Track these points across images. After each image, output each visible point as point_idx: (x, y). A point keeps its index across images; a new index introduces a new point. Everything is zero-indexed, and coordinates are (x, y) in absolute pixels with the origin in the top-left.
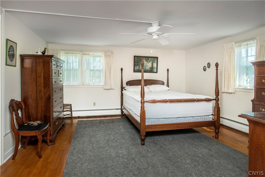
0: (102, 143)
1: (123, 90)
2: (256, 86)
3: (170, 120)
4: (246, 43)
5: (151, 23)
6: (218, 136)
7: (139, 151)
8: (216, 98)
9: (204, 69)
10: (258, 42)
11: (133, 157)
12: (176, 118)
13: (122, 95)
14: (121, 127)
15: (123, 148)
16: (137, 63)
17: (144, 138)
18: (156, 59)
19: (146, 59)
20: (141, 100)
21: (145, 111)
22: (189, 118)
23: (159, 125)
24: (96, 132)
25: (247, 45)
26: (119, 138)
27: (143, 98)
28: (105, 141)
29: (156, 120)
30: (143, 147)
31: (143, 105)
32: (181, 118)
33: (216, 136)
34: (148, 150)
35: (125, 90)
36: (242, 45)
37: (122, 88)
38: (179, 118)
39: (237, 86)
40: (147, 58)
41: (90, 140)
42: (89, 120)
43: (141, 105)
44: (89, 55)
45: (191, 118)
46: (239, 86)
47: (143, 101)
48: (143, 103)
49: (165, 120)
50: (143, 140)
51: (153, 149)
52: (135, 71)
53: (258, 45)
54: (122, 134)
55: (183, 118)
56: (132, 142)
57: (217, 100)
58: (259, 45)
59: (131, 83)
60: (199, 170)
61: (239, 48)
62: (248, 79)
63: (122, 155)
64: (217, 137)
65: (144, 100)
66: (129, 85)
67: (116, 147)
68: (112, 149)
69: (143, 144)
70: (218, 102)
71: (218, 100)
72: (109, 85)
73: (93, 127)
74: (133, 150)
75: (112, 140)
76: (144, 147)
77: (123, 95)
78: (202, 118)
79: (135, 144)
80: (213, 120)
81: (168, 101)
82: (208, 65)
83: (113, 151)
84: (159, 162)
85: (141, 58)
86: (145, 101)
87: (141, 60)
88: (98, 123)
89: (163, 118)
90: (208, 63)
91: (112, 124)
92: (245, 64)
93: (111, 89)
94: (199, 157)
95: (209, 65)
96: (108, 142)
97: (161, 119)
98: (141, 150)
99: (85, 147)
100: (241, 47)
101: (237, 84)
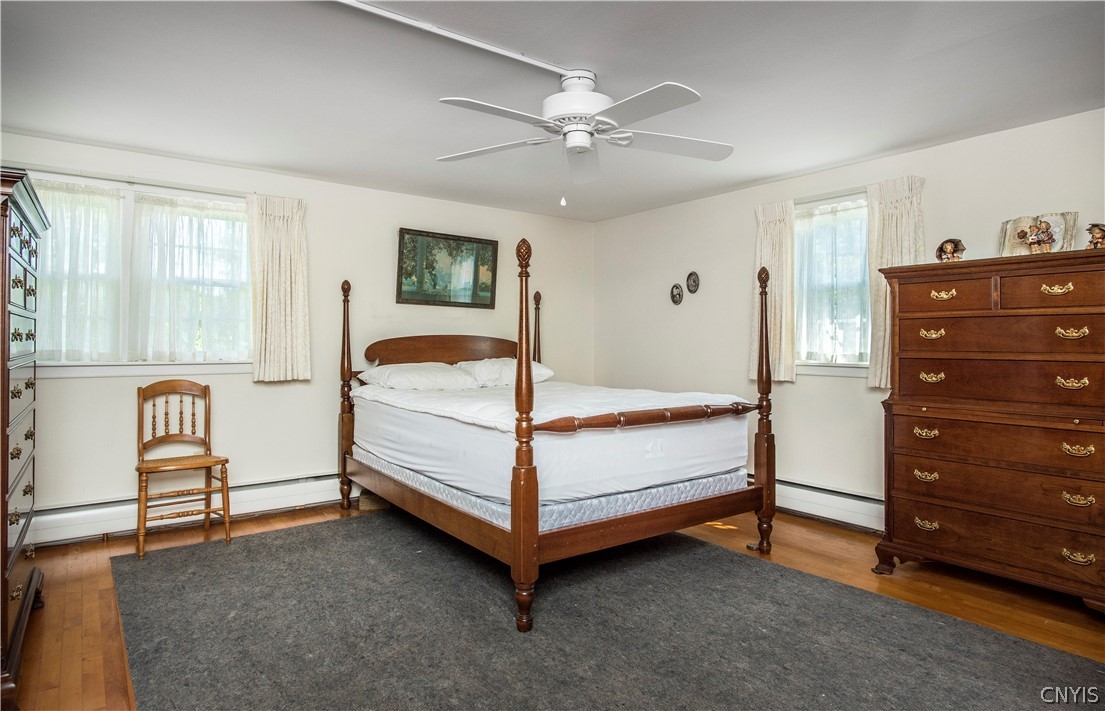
0: (321, 658)
1: (354, 383)
2: (897, 351)
3: (620, 501)
4: (828, 207)
5: (561, 76)
6: (769, 544)
7: (526, 662)
8: (761, 399)
9: (673, 297)
10: (876, 204)
11: (519, 695)
12: (639, 490)
13: (348, 408)
14: (373, 562)
15: (445, 662)
16: (413, 263)
17: (530, 595)
18: (490, 248)
19: (449, 246)
20: (519, 421)
21: (535, 468)
22: (679, 485)
23: (582, 527)
24: (257, 605)
25: (834, 212)
26: (392, 614)
27: (528, 413)
28: (334, 646)
29: (570, 505)
30: (534, 638)
31: (528, 442)
32: (655, 490)
33: (761, 543)
34: (561, 650)
35: (363, 383)
36: (817, 212)
37: (348, 376)
38: (648, 491)
39: (803, 356)
40: (456, 243)
41: (245, 654)
42: (179, 550)
43: (517, 443)
44: (172, 204)
45: (687, 484)
46: (810, 355)
47: (524, 424)
48: (526, 432)
49: (600, 502)
50: (525, 608)
51: (576, 639)
52: (401, 298)
53: (873, 213)
54: (395, 593)
55: (661, 489)
56: (466, 623)
57: (764, 408)
58: (877, 214)
59: (387, 352)
60: (804, 693)
61: (806, 220)
62: (840, 333)
63: (462, 696)
64: (764, 550)
65: (529, 420)
66: (377, 362)
67: (408, 664)
68: (393, 680)
69: (526, 628)
70: (767, 416)
71: (769, 406)
72: (283, 360)
73: (224, 579)
74: (499, 663)
75: (364, 633)
76: (534, 635)
77: (352, 407)
78: (720, 480)
79: (490, 634)
80: (753, 487)
81: (619, 422)
82: (691, 282)
83: (405, 689)
84: (639, 693)
85: (430, 239)
86: (534, 423)
87: (429, 249)
88: (240, 557)
89: (596, 494)
90: (691, 275)
91: (318, 554)
92: (826, 280)
93: (294, 381)
94: (764, 637)
95: (694, 282)
96: (349, 647)
97: (589, 501)
98: (534, 654)
99: (237, 698)
100: (814, 219)
101: (803, 349)
